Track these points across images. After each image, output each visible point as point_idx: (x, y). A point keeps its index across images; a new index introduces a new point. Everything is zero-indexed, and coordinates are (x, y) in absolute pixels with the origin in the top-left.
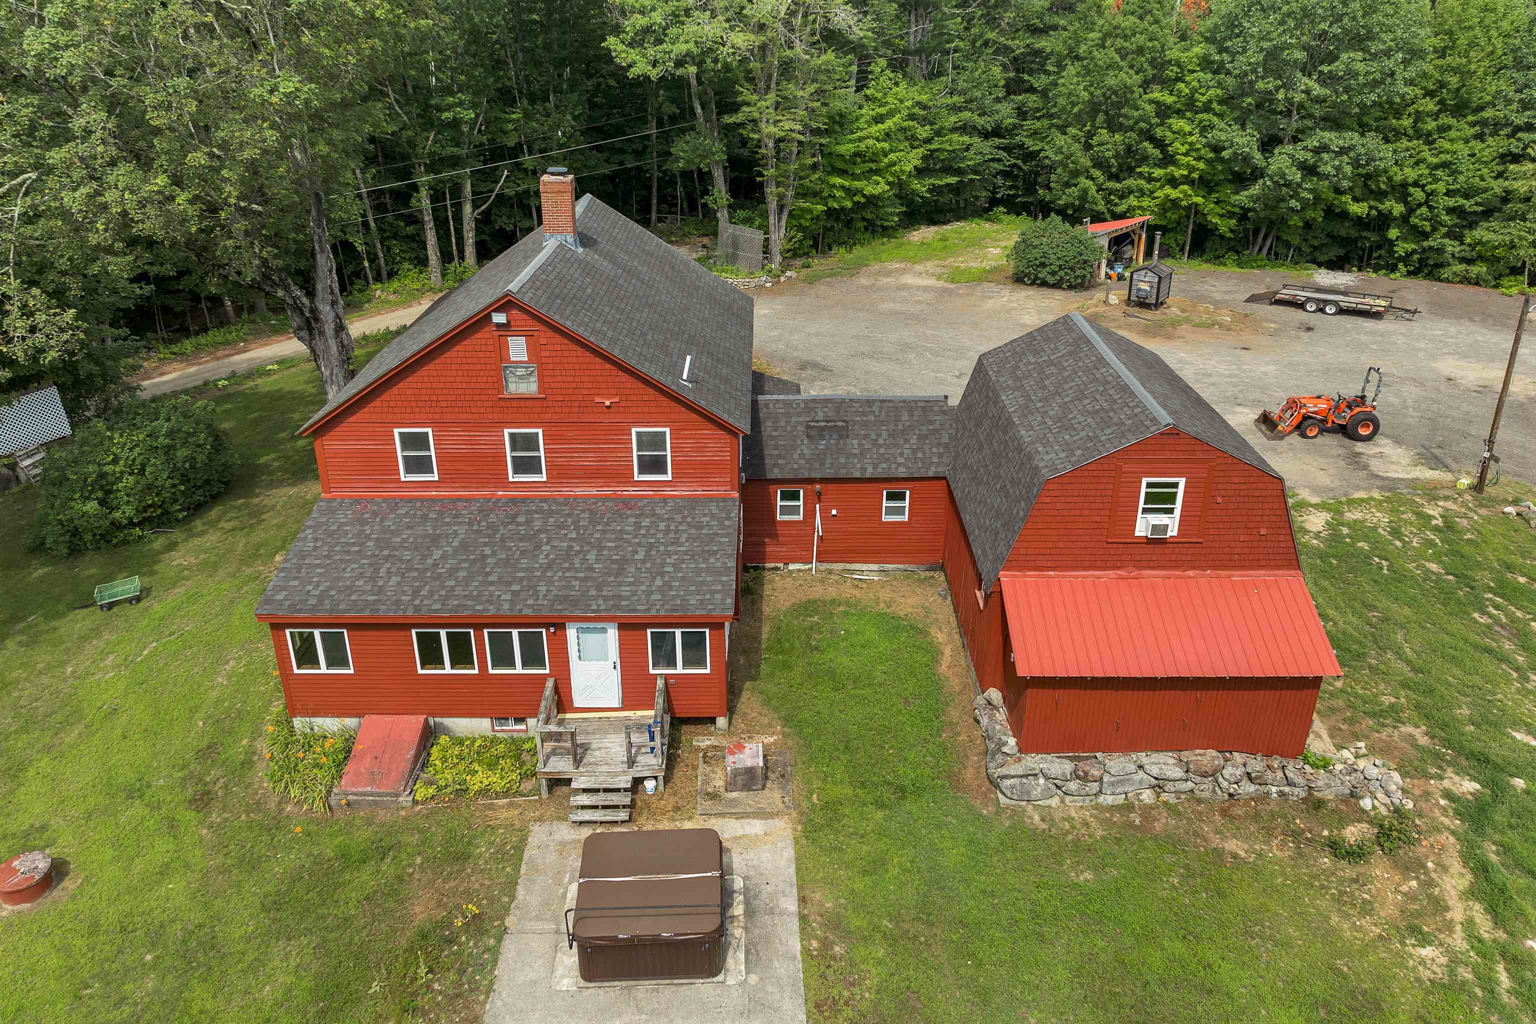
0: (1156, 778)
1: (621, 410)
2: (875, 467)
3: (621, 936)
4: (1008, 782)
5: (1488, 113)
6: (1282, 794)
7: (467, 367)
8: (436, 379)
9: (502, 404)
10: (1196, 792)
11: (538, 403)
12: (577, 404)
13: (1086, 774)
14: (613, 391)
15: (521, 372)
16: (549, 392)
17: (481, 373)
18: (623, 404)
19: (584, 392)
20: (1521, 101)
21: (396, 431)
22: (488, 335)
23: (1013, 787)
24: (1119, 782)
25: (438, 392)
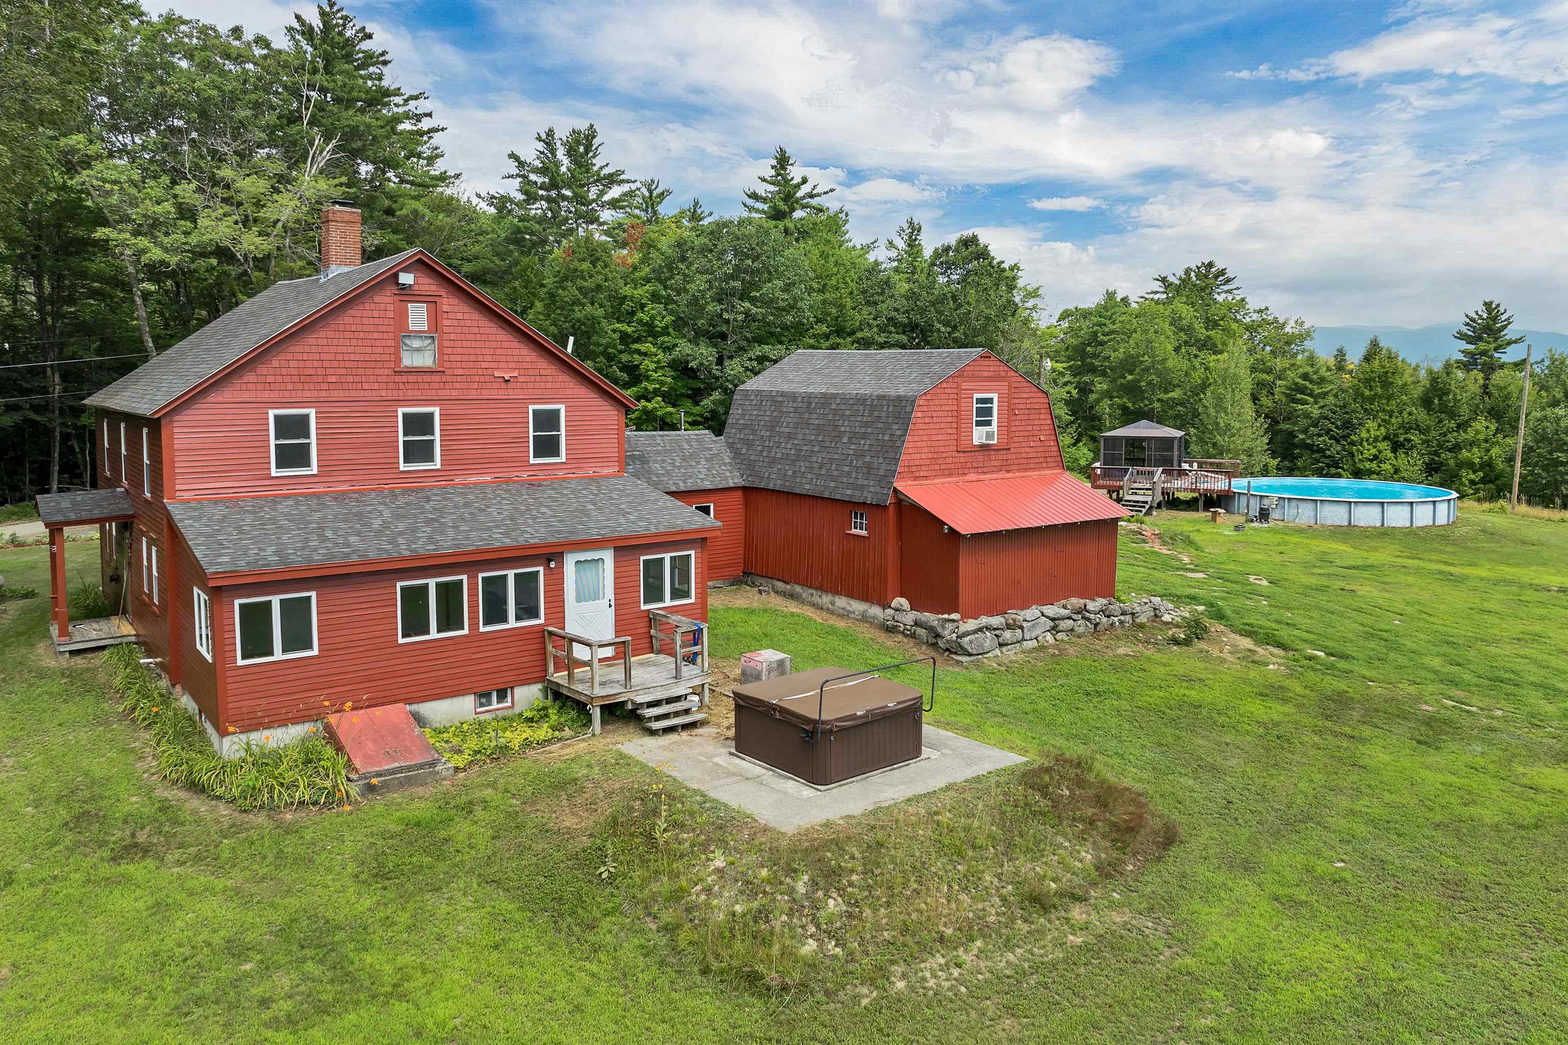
0: (1053, 619)
1: (519, 385)
2: (685, 482)
3: (859, 713)
4: (967, 639)
5: (859, 335)
6: (1121, 622)
7: (362, 335)
8: (326, 349)
9: (398, 379)
10: (1076, 629)
11: (436, 378)
12: (477, 378)
13: (1014, 620)
14: (511, 365)
15: (416, 344)
16: (447, 365)
17: (378, 343)
18: (521, 379)
19: (484, 365)
20: (878, 326)
21: (272, 413)
22: (390, 300)
23: (971, 642)
24: (1033, 626)
25: (326, 364)
